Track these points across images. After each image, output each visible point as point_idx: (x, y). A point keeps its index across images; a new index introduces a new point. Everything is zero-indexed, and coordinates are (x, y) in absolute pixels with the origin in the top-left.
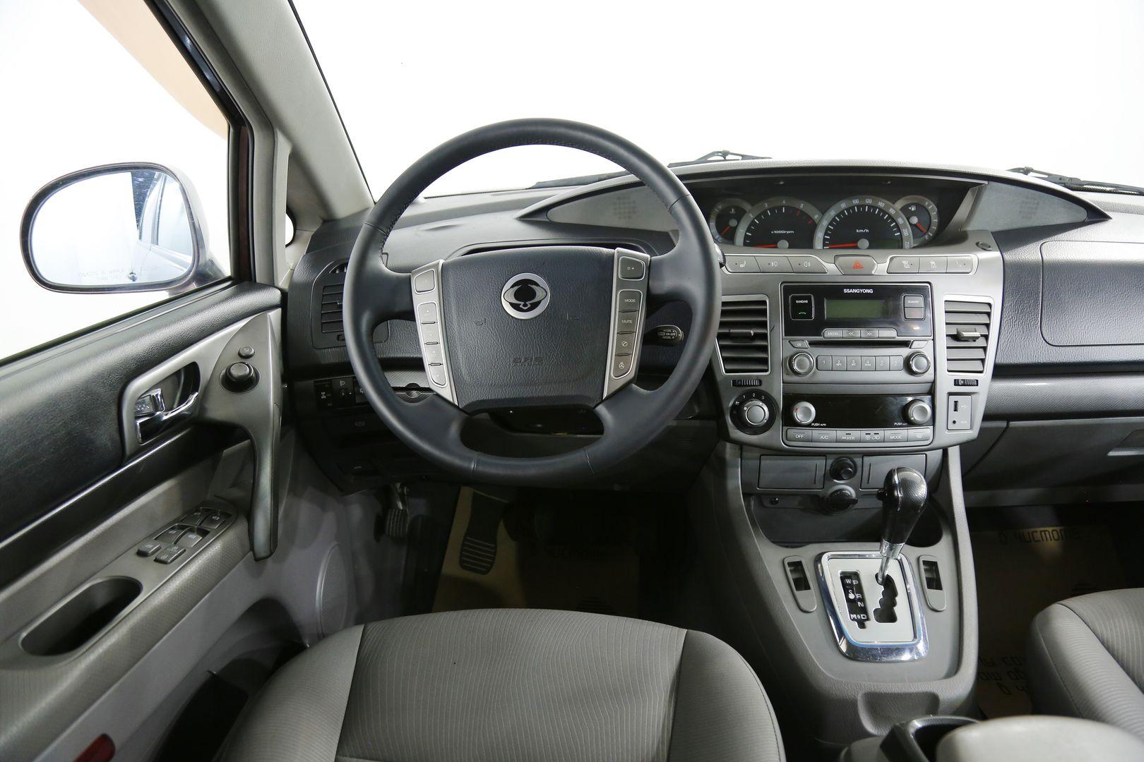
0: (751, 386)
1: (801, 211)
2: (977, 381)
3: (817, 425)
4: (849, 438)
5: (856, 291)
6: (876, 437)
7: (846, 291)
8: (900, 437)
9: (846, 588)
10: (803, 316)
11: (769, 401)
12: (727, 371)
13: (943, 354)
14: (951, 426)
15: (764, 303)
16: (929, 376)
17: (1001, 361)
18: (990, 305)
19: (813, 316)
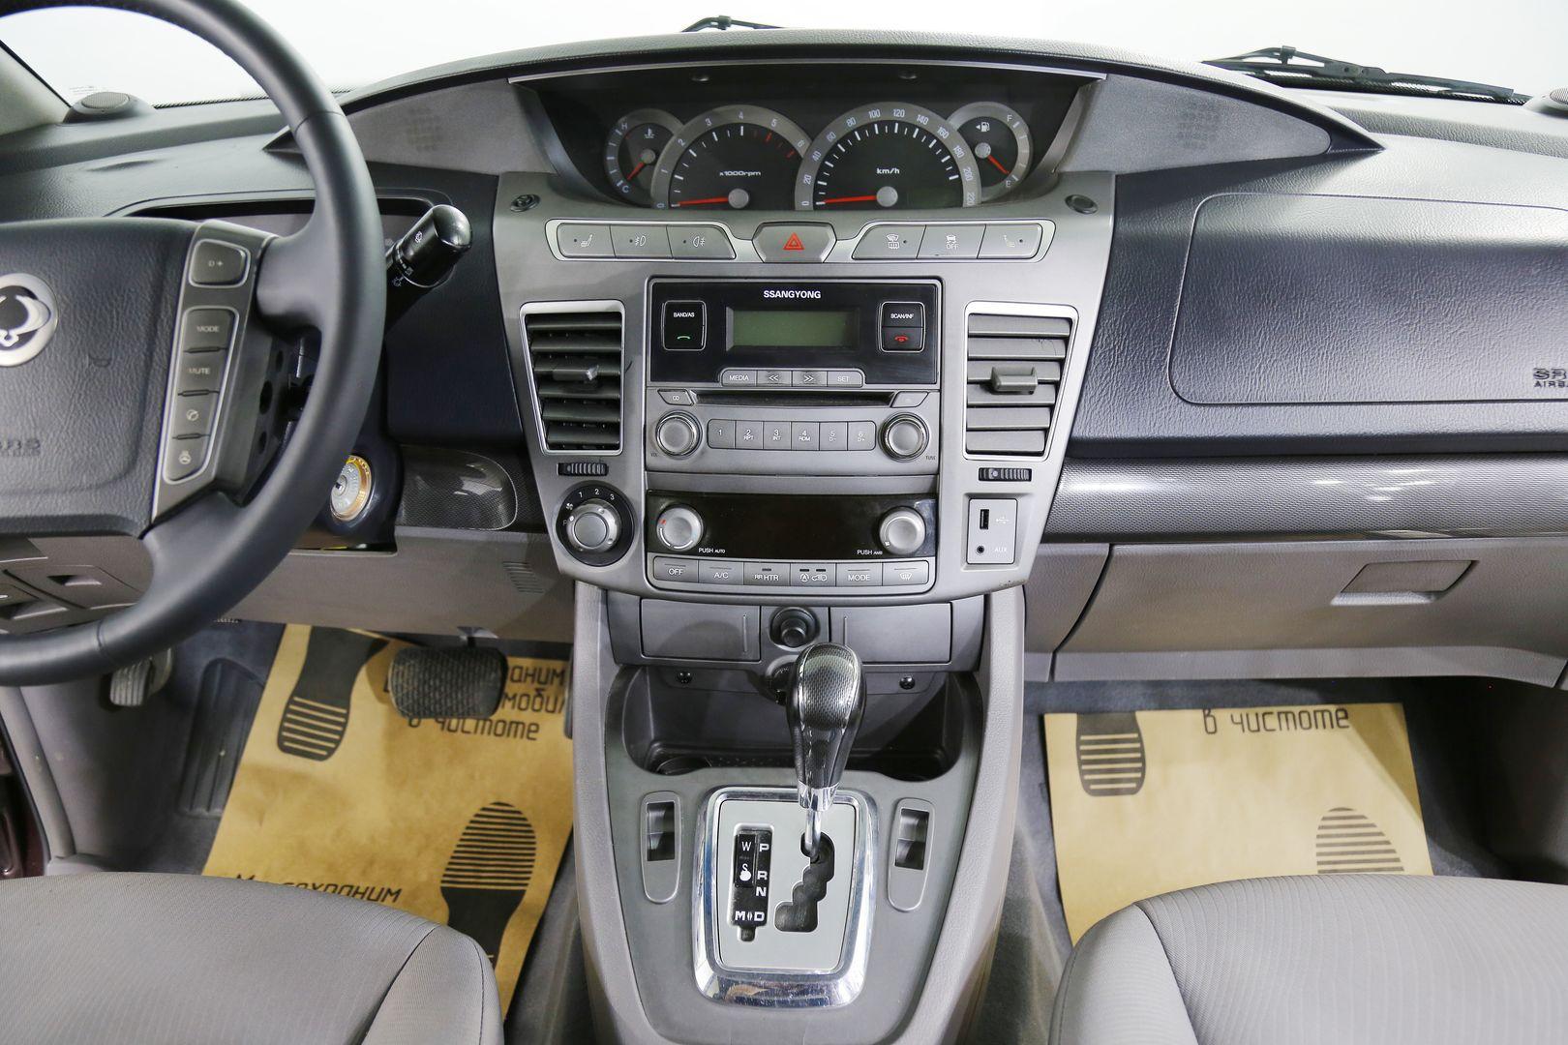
0: (592, 475)
1: (772, 132)
2: (1030, 471)
3: (709, 550)
4: (767, 576)
5: (787, 294)
6: (820, 576)
7: (767, 294)
8: (866, 578)
9: (741, 859)
10: (684, 343)
11: (621, 506)
12: (552, 446)
13: (958, 417)
14: (974, 557)
15: (617, 316)
16: (926, 463)
17: (1083, 432)
18: (1070, 321)
19: (704, 343)
